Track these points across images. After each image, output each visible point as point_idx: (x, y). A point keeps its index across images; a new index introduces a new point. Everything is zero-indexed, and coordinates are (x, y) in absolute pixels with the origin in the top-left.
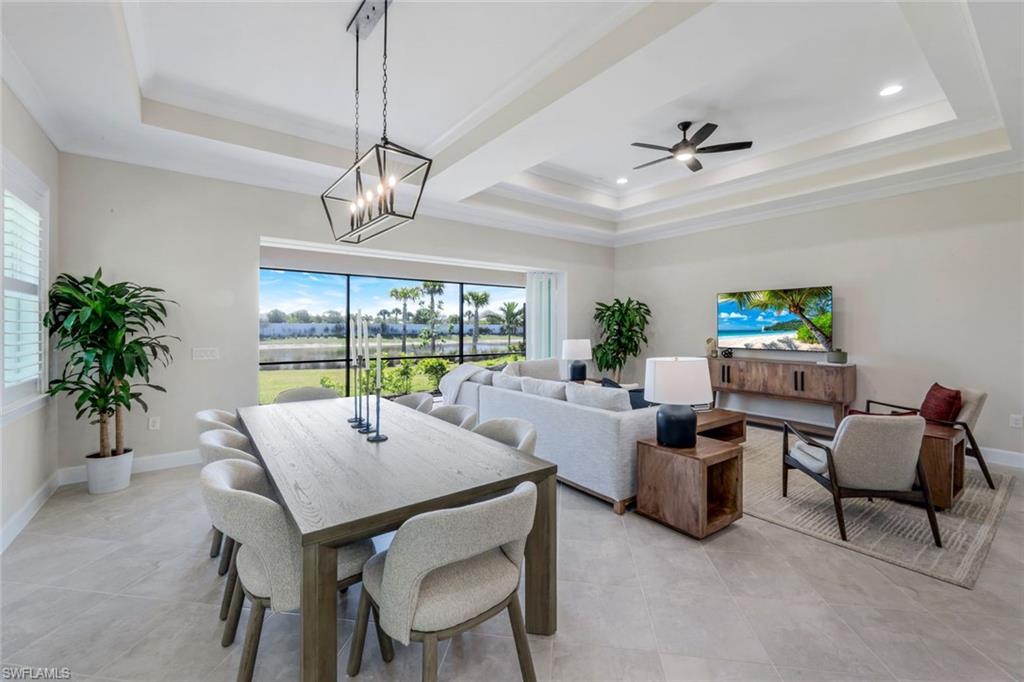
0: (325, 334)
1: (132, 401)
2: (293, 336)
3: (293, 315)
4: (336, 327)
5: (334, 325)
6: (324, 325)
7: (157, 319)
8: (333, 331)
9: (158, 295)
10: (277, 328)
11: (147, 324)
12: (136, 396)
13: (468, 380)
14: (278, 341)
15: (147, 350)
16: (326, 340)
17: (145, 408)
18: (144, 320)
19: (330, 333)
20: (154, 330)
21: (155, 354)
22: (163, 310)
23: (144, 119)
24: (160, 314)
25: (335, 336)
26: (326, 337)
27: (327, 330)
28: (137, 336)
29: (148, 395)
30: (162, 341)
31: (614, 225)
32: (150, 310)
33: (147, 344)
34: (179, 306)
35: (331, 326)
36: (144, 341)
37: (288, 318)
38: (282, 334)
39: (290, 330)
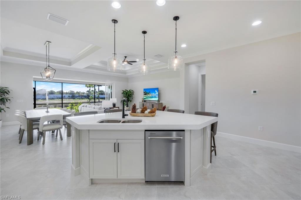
0: (69, 98)
1: (2, 110)
2: (58, 98)
3: (58, 92)
4: (72, 96)
5: (72, 95)
6: (68, 95)
7: (8, 94)
8: (71, 97)
9: (8, 89)
10: (52, 96)
11: (5, 95)
12: (3, 109)
13: (83, 106)
14: (52, 100)
15: (5, 100)
16: (69, 100)
17: (5, 111)
18: (4, 94)
19: (70, 97)
20: (7, 96)
21: (7, 101)
22: (9, 92)
23: (4, 55)
24: (8, 93)
25: (72, 98)
26: (69, 99)
27: (69, 96)
28: (2, 97)
29: (6, 109)
30: (9, 98)
31: (125, 73)
32: (6, 92)
33: (5, 99)
34: (13, 91)
35: (70, 95)
36: (4, 98)
37: (56, 93)
38: (54, 98)
39: (56, 97)
